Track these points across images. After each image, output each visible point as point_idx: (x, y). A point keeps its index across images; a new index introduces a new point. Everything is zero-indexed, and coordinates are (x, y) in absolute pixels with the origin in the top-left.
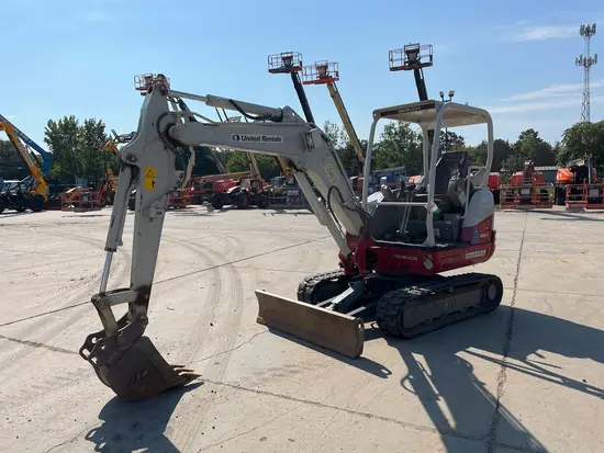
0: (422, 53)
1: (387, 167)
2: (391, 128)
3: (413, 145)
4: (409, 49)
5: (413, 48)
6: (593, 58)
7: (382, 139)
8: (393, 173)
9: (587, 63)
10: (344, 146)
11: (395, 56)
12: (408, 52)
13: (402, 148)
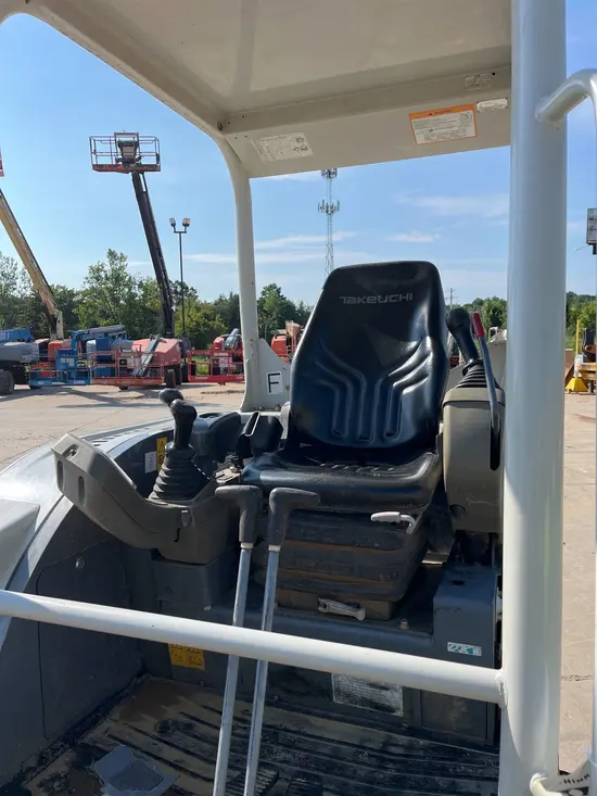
0: (143, 148)
1: (96, 325)
2: (98, 270)
3: (132, 296)
4: (123, 139)
5: (130, 139)
6: (336, 205)
7: (88, 286)
8: (106, 334)
9: (330, 210)
10: (28, 292)
11: (100, 147)
12: (121, 145)
13: (116, 300)
